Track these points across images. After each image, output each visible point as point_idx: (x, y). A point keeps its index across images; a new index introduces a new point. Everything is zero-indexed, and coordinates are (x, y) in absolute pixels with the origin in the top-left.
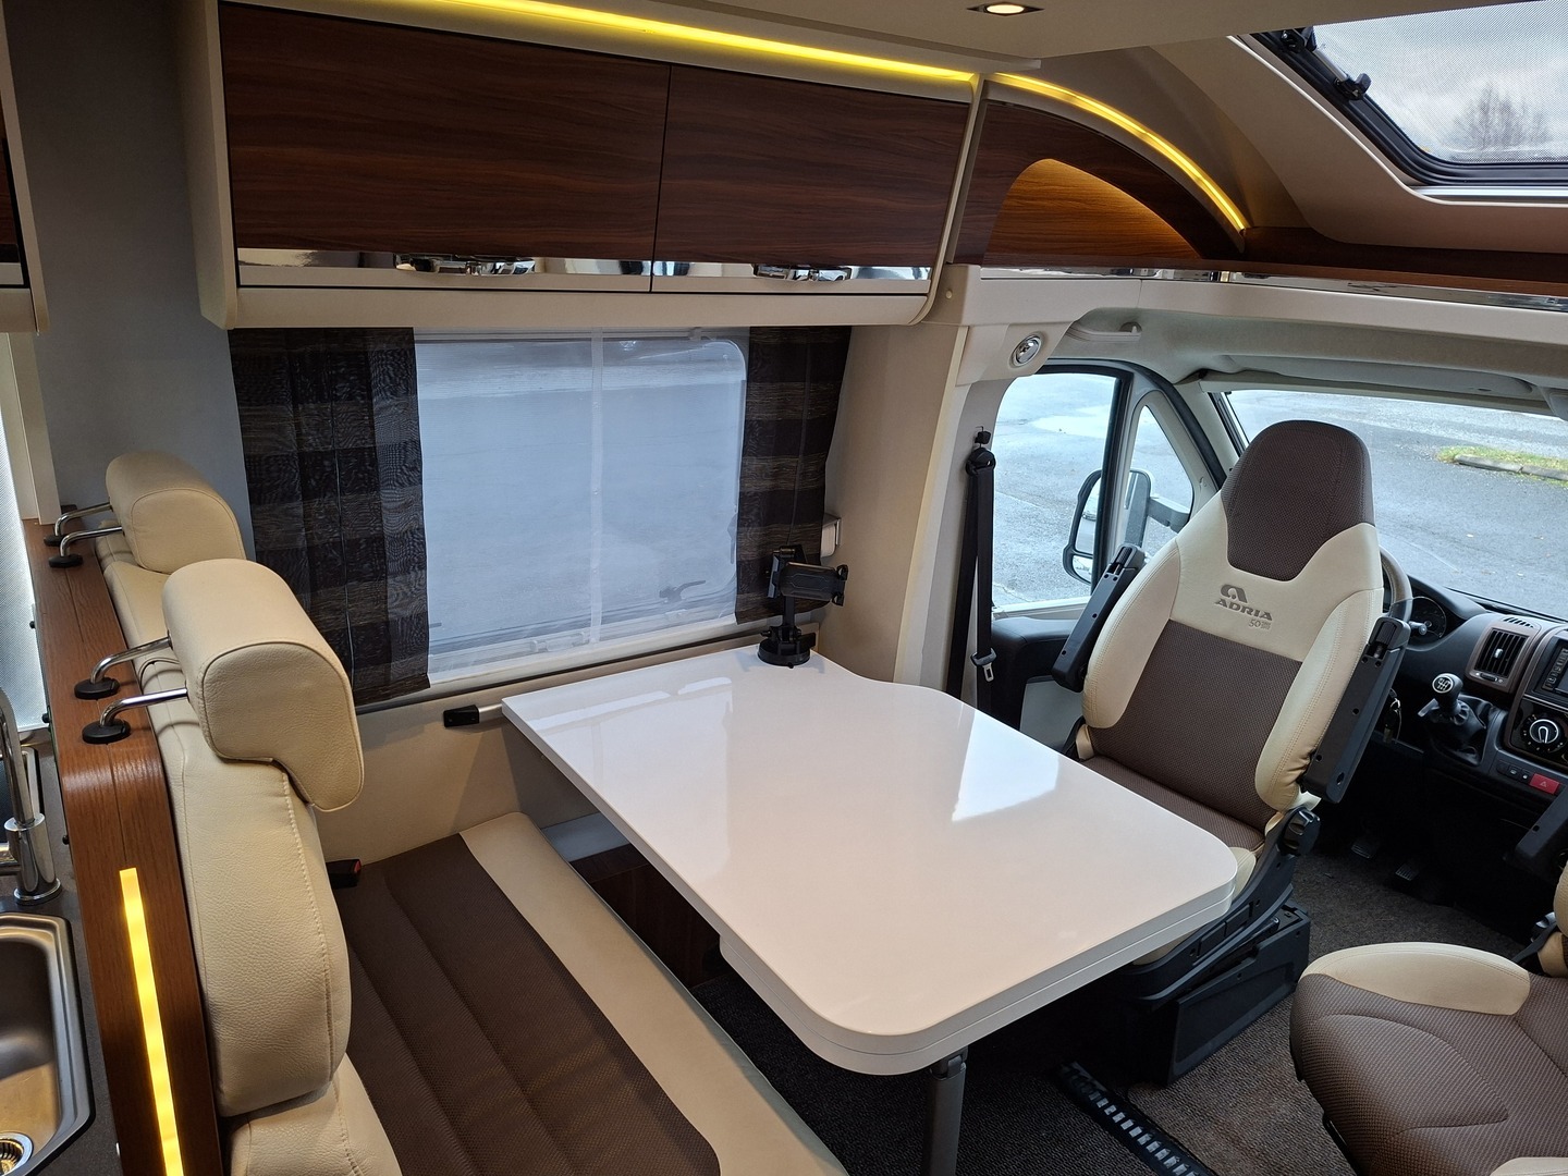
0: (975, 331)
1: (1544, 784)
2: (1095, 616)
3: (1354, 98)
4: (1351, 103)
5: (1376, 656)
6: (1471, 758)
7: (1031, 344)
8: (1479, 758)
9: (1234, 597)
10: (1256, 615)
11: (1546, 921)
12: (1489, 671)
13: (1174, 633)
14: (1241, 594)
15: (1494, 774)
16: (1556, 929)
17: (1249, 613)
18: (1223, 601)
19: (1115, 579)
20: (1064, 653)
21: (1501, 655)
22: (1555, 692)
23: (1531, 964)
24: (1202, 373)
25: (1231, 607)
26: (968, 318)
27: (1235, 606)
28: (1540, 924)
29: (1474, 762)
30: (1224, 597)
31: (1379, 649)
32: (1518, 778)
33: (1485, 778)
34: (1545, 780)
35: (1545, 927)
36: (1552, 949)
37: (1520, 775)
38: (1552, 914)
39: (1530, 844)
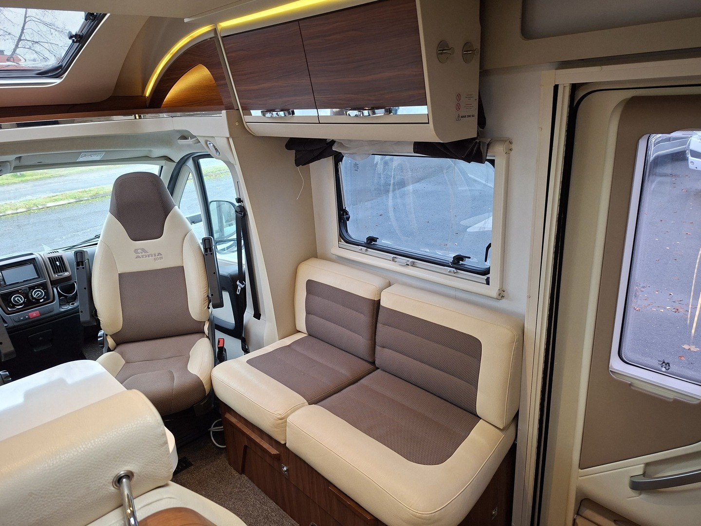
1: (34, 315)
8: (6, 322)
11: (100, 337)
15: (16, 324)
16: (106, 335)
22: (7, 286)
23: (109, 350)
29: (6, 325)
32: (25, 319)
33: (14, 327)
34: (34, 313)
35: (102, 338)
36: (110, 342)
37: (25, 317)
38: (100, 334)
39: (85, 317)
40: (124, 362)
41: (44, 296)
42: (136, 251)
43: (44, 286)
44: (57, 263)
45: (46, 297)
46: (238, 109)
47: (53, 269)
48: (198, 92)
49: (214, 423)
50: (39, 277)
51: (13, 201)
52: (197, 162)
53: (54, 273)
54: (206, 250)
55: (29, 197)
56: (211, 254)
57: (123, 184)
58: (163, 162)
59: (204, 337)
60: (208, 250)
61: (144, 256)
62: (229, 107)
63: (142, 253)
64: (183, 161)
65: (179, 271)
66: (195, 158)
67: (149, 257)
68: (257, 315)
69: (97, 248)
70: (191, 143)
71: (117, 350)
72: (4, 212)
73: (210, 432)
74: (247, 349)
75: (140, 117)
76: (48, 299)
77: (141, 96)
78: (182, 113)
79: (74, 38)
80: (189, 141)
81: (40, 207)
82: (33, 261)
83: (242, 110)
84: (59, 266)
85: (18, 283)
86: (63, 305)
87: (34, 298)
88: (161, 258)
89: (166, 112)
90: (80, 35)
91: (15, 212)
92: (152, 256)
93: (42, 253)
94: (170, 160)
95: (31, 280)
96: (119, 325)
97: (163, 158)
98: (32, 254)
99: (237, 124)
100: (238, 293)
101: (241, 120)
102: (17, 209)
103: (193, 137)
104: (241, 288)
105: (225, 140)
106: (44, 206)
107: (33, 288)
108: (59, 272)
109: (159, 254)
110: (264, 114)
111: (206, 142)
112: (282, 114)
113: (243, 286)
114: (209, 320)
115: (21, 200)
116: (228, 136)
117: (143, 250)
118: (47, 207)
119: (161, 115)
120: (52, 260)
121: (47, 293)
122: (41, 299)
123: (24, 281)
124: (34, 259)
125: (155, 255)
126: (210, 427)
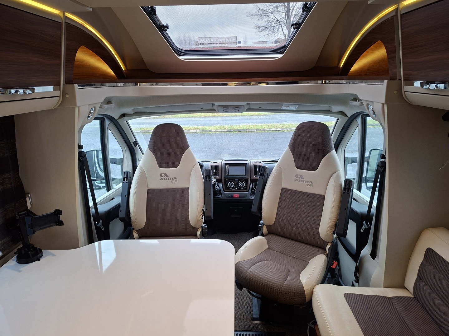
0: (81, 108)
1: (236, 196)
2: (126, 196)
3: (164, 31)
4: (163, 32)
5: (208, 179)
6: (220, 196)
7: (92, 111)
8: (222, 196)
9: (164, 176)
10: (172, 179)
11: (260, 224)
12: (214, 175)
13: (150, 192)
14: (166, 175)
15: (226, 198)
16: (264, 225)
17: (170, 179)
18: (162, 178)
19: (127, 182)
20: (121, 211)
21: (215, 171)
22: (229, 175)
23: (262, 235)
24: (123, 115)
25: (165, 179)
26: (78, 104)
27: (166, 179)
28: (259, 225)
29: (221, 197)
30: (162, 177)
31: (208, 177)
32: (231, 197)
33: (225, 200)
34: (236, 195)
35: (261, 225)
36: (265, 230)
37: (231, 196)
38: (261, 222)
39: (254, 209)
40: (267, 247)
41: (244, 187)
42: (296, 176)
43: (246, 181)
44: (258, 169)
45: (245, 188)
46: (401, 80)
47: (254, 172)
48: (378, 64)
49: (312, 322)
50: (245, 175)
51: (277, 124)
52: (365, 119)
53: (254, 175)
54: (345, 188)
55: (285, 123)
56: (348, 193)
57: (303, 128)
58: (339, 116)
59: (324, 254)
60: (347, 189)
61: (301, 181)
62: (393, 77)
63: (300, 178)
64: (354, 117)
65: (322, 198)
66: (363, 116)
67: (304, 182)
68: (374, 255)
69: (275, 165)
70: (358, 104)
71: (266, 237)
72: (271, 129)
73: (308, 325)
74: (359, 277)
75: (325, 82)
76: (246, 189)
77: (337, 67)
78: (360, 81)
79: (294, 26)
80: (357, 103)
81: (288, 129)
82: (245, 165)
83: (404, 80)
84: (258, 171)
85: (234, 175)
86: (252, 195)
87: (239, 186)
88: (311, 185)
89: (346, 79)
90: (298, 23)
91: (276, 130)
92: (306, 182)
93: (252, 161)
94: (345, 115)
95: (241, 175)
96: (272, 222)
97: (340, 113)
98: (247, 160)
99: (395, 92)
100: (362, 231)
101: (400, 89)
102: (277, 128)
103: (360, 100)
104: (365, 229)
105: (381, 105)
106: (290, 129)
107: (240, 180)
108: (257, 175)
109: (311, 182)
110: (422, 85)
111: (368, 105)
112: (442, 86)
113: (367, 227)
114: (332, 242)
115: (281, 124)
116: (384, 102)
117: (301, 177)
118: (292, 130)
119: (341, 81)
120: (256, 167)
121: (246, 186)
122: (242, 188)
123: (238, 175)
124: (246, 163)
125: (308, 182)
126: (309, 323)
